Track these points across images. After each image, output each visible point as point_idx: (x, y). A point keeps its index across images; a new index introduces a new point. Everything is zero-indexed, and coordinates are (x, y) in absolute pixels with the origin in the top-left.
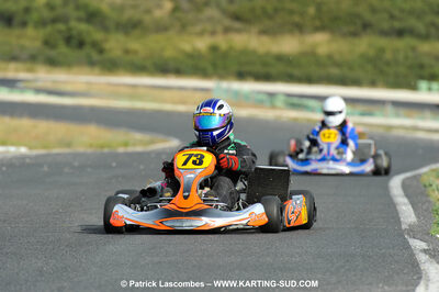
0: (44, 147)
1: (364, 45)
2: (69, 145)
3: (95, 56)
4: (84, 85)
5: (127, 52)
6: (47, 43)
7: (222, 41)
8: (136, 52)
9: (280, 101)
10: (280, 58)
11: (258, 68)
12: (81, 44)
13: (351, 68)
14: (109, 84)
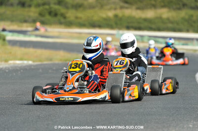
0: (40, 61)
1: (183, 13)
2: (51, 60)
3: (62, 20)
4: (58, 33)
5: (77, 18)
6: (41, 14)
7: (119, 12)
8: (81, 18)
9: (145, 39)
10: (145, 20)
11: (135, 25)
12: (56, 15)
13: (178, 24)
14: (69, 33)
